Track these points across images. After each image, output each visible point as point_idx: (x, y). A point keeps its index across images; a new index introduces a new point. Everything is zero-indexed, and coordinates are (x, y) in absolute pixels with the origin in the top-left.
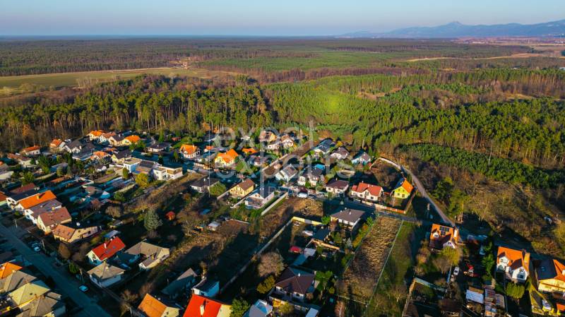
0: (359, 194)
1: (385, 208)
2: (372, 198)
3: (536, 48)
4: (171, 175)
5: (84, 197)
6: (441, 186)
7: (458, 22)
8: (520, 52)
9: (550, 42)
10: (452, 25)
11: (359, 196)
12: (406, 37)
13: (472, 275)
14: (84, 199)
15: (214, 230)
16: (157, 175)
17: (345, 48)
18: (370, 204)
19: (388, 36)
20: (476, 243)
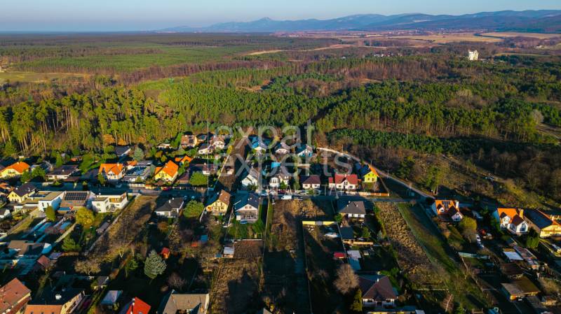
0: (337, 186)
1: (370, 194)
2: (351, 187)
3: (343, 40)
4: (115, 204)
5: (15, 259)
6: (406, 166)
7: (268, 18)
8: (334, 44)
9: (347, 35)
10: (264, 20)
11: (338, 187)
12: (226, 31)
13: (491, 238)
14: (15, 261)
15: (232, 257)
16: (98, 207)
17: (179, 43)
18: (354, 193)
19: (210, 31)
20: (468, 209)
